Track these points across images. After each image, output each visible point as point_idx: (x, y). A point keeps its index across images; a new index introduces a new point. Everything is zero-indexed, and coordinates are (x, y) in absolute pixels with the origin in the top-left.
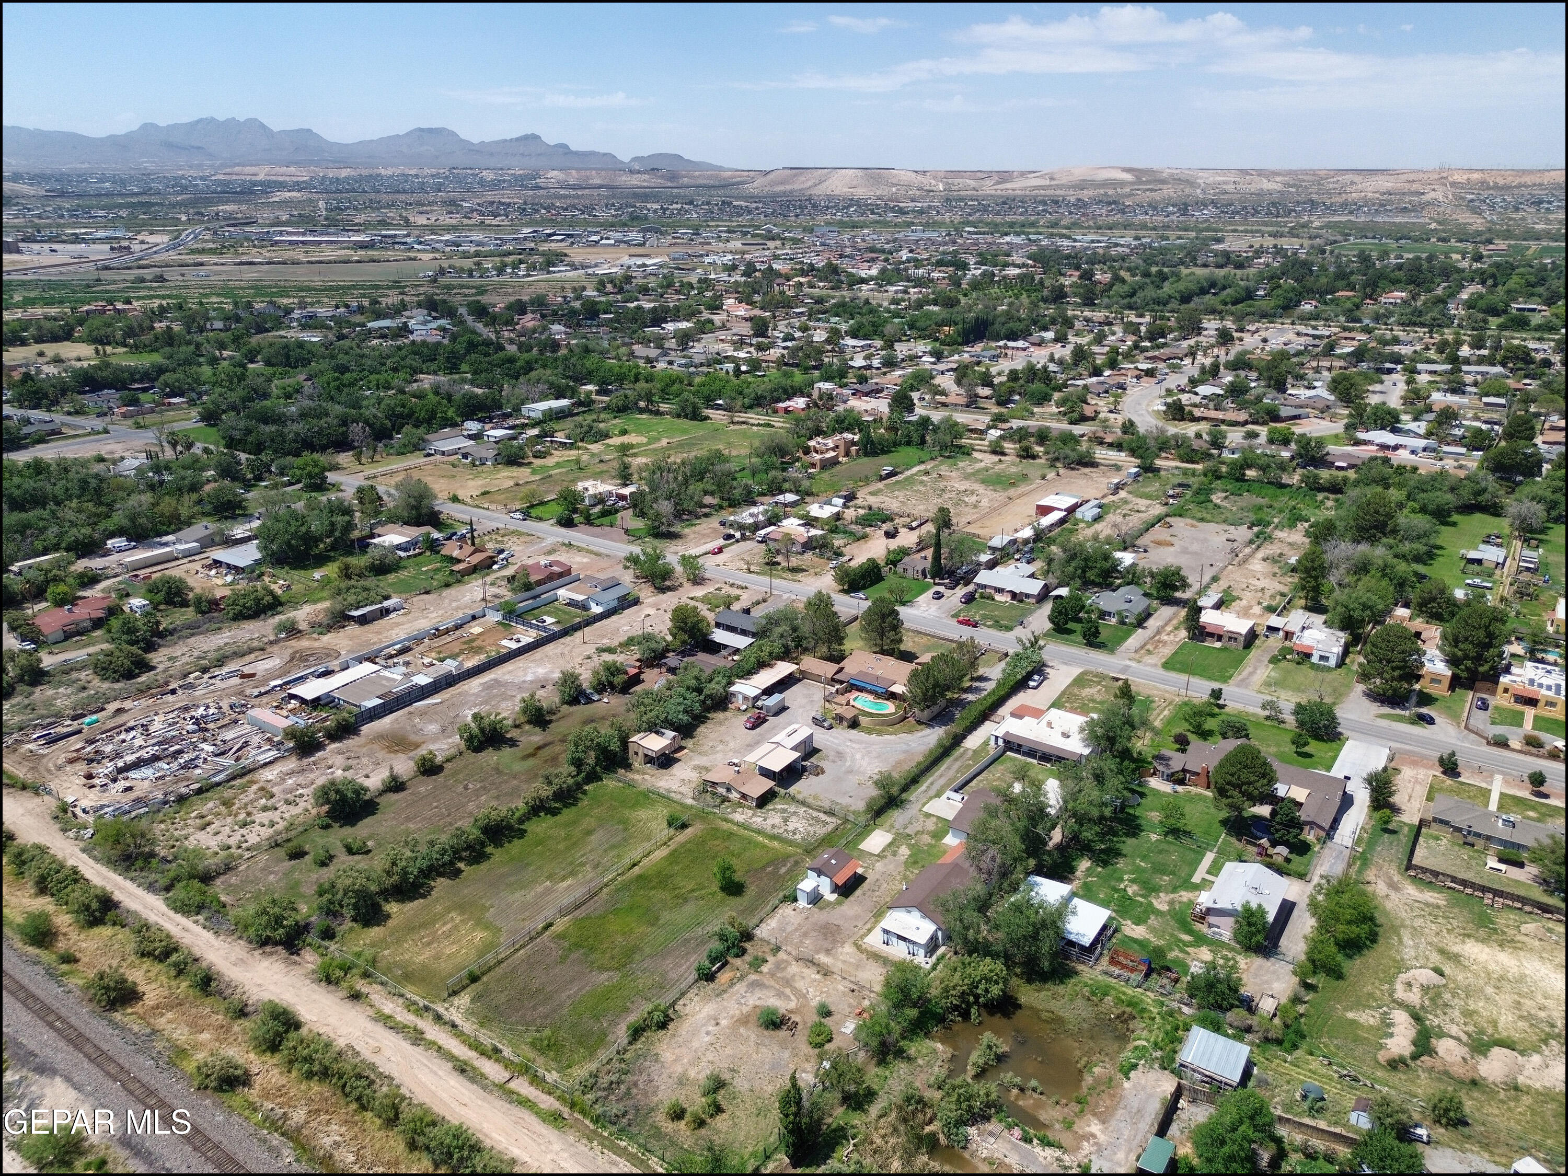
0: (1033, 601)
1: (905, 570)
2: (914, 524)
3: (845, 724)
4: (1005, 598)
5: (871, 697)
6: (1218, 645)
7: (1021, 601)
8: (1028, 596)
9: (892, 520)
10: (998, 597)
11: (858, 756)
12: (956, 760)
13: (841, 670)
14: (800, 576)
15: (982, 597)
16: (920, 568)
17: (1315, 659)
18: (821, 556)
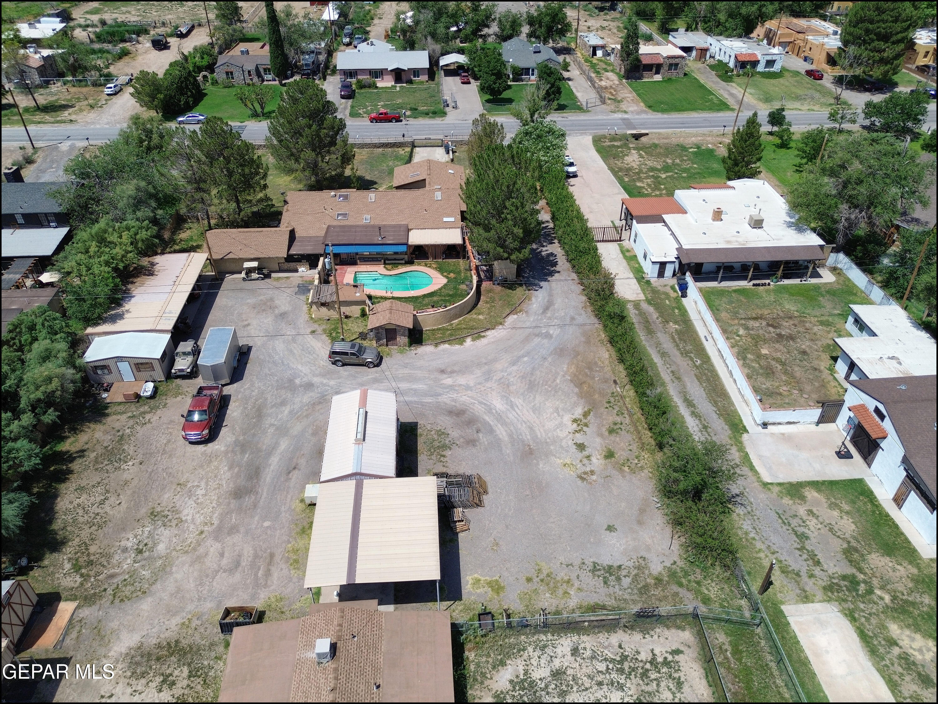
0: (424, 78)
1: (229, 74)
2: (184, 30)
3: (403, 340)
4: (386, 83)
5: (381, 269)
6: (658, 78)
7: (410, 82)
8: (416, 72)
9: (146, 32)
10: (380, 84)
11: (498, 404)
12: (650, 332)
13: (292, 234)
14: (65, 114)
15: (362, 86)
16: (251, 67)
17: (760, 68)
18: (81, 83)
